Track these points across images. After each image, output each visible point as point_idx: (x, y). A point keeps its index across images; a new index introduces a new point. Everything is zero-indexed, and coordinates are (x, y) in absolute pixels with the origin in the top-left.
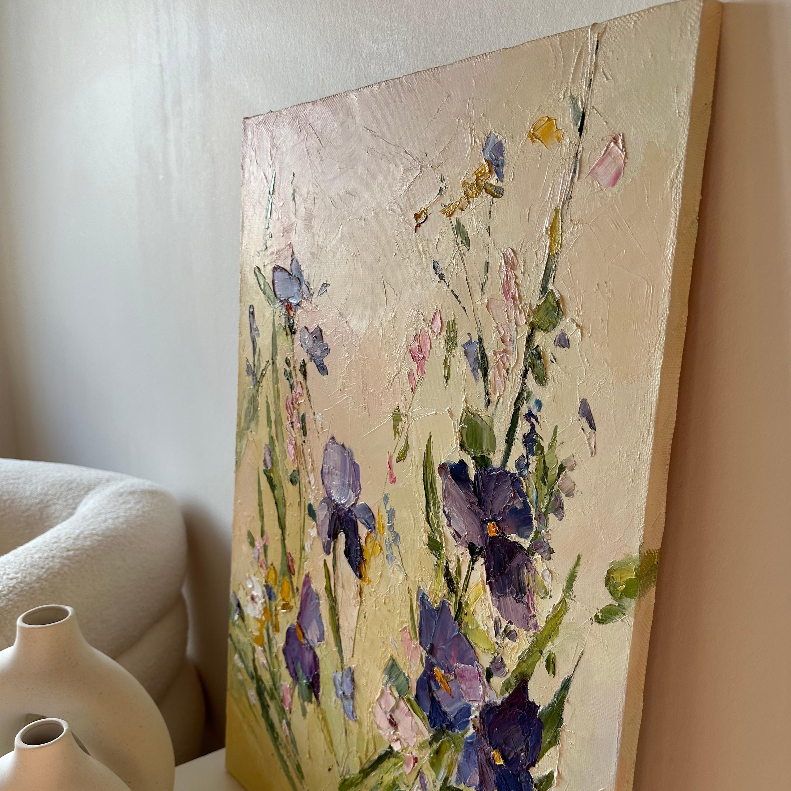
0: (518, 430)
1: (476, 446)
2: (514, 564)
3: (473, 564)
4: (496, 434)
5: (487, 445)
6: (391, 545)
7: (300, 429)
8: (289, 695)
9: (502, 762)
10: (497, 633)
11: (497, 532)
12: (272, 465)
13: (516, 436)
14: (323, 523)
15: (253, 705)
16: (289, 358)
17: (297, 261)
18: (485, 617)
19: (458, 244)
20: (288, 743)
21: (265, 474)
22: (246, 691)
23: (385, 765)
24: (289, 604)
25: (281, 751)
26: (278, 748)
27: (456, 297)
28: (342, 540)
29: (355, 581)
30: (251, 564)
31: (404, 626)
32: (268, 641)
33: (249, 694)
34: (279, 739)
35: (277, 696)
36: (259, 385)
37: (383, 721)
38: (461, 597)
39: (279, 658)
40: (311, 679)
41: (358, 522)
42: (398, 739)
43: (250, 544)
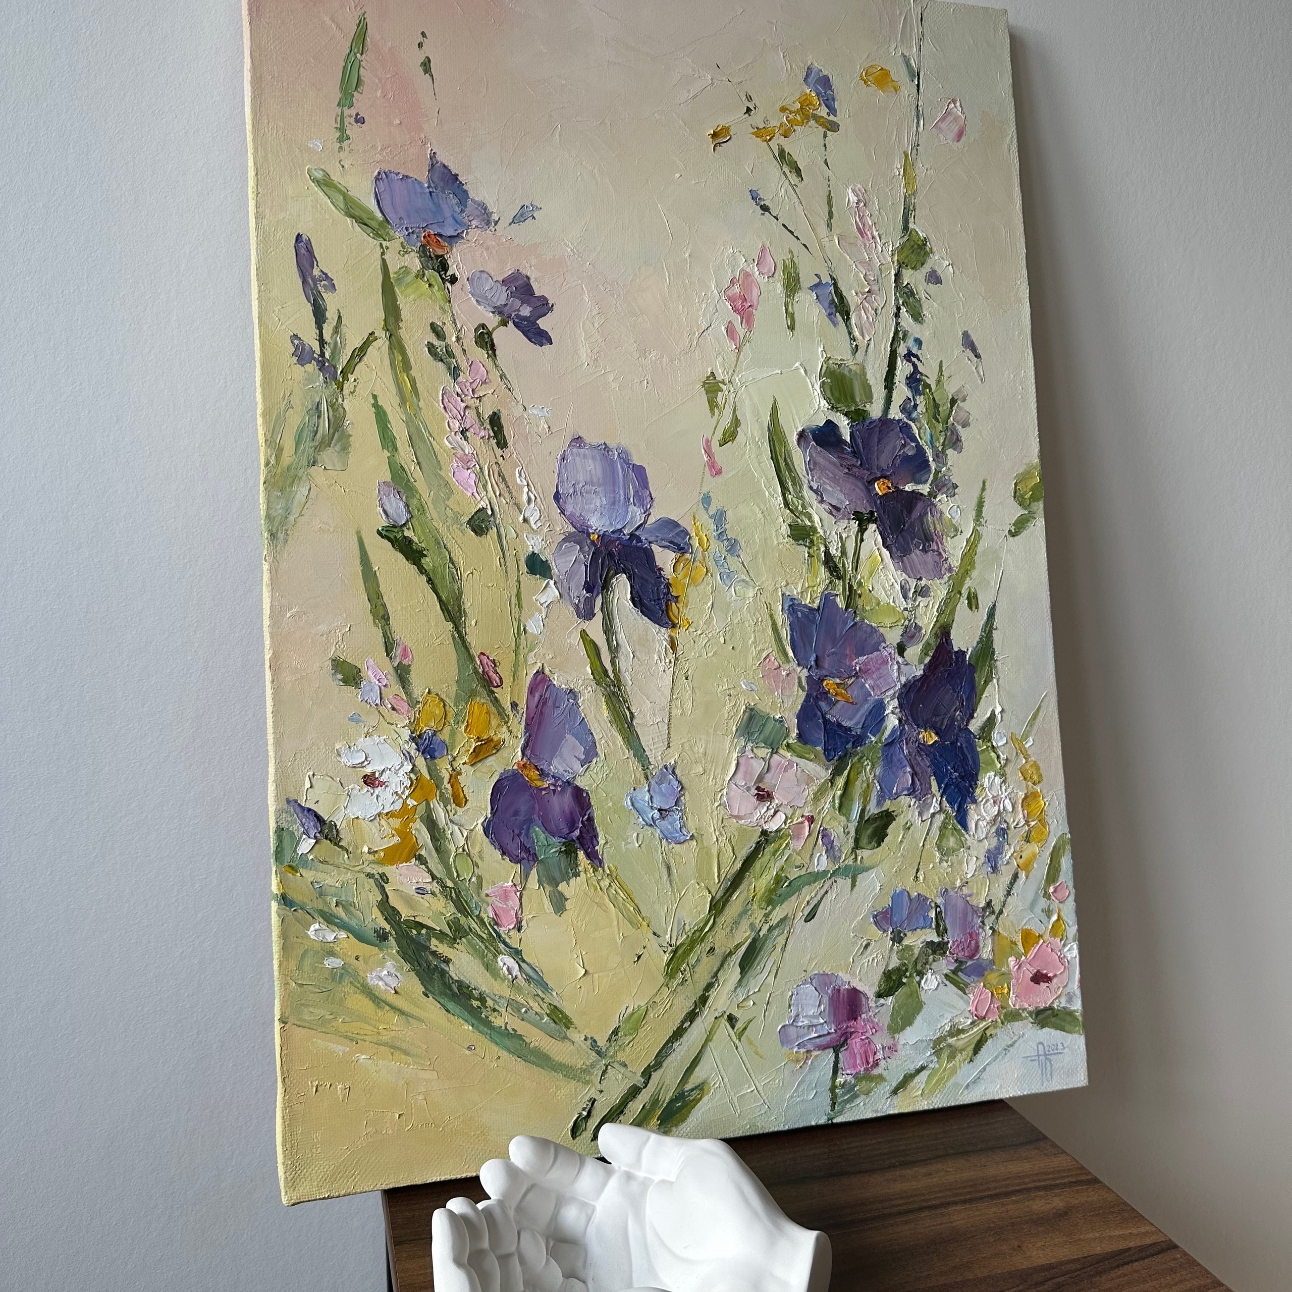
0: (898, 372)
1: (846, 400)
2: (916, 514)
3: (862, 535)
4: (871, 382)
5: (861, 396)
6: (724, 558)
7: (488, 439)
8: (512, 900)
9: (936, 738)
10: (905, 597)
11: (889, 488)
12: (409, 516)
13: (896, 379)
14: (570, 575)
15: (391, 998)
16: (439, 323)
17: (444, 165)
18: (888, 587)
19: (784, 173)
20: (519, 989)
21: (382, 537)
22: (359, 982)
23: (758, 865)
24: (492, 740)
25: (498, 1022)
26: (487, 1023)
27: (792, 233)
28: (622, 587)
29: (659, 635)
30: (355, 719)
31: (764, 655)
32: (434, 839)
33: (372, 980)
34: (490, 1003)
35: (474, 925)
36: (346, 378)
37: (743, 803)
38: (850, 579)
39: (472, 852)
40: (577, 833)
41: (655, 548)
42: (776, 813)
43: (346, 682)
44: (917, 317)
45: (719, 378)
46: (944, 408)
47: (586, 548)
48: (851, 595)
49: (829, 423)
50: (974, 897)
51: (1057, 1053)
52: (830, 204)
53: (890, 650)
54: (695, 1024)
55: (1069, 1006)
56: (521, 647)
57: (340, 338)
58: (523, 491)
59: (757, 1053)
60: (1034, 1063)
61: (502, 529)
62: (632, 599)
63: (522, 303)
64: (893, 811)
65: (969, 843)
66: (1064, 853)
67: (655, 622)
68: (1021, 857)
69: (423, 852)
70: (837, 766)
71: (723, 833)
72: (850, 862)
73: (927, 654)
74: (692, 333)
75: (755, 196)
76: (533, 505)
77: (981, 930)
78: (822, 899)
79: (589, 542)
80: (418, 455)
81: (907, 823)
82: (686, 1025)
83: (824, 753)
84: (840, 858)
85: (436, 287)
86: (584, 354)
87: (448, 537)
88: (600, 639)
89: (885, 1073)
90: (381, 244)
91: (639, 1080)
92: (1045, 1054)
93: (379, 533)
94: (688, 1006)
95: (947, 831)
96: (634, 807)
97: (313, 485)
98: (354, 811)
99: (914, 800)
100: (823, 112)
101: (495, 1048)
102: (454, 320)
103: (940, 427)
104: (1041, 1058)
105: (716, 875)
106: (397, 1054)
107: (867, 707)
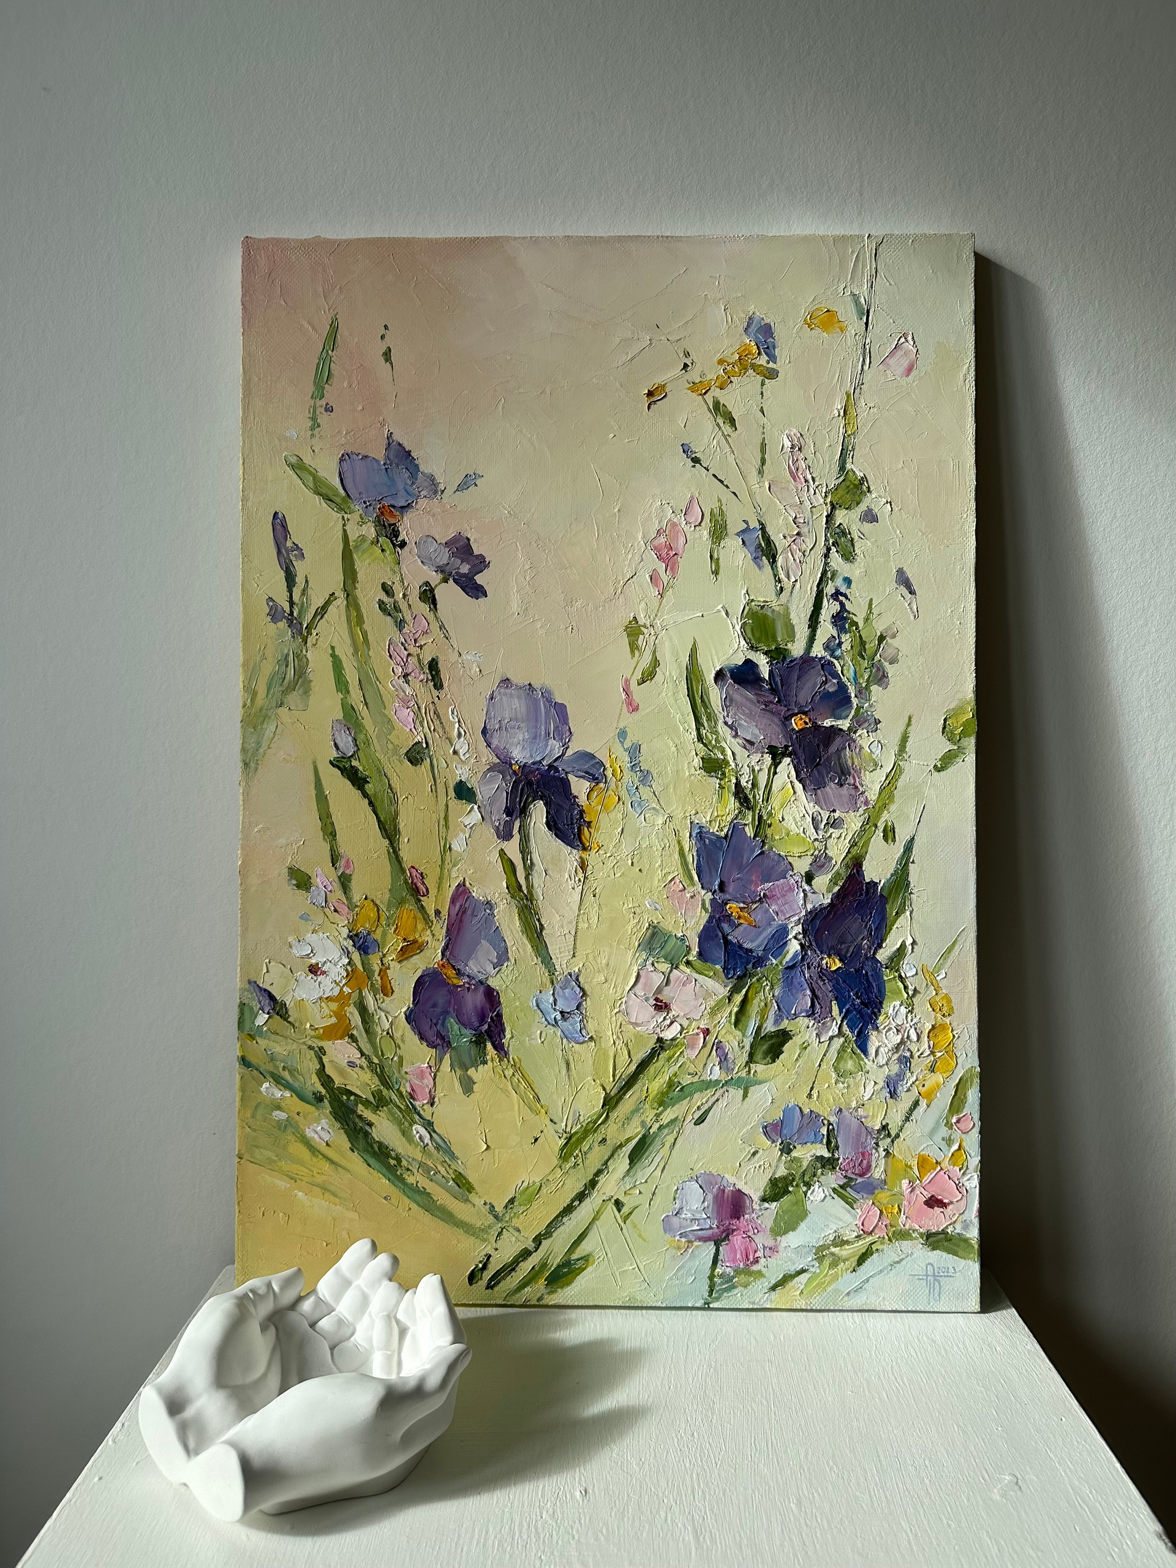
0: (823, 611)
1: (767, 640)
2: (833, 748)
3: (776, 768)
4: (794, 621)
5: (783, 635)
6: (637, 788)
7: (427, 682)
8: (428, 1079)
9: (839, 964)
10: (816, 829)
11: (806, 723)
12: (356, 748)
13: (821, 618)
14: (492, 800)
15: (322, 1146)
16: (390, 583)
17: (400, 445)
18: (798, 819)
19: (718, 425)
20: (430, 1155)
21: (334, 766)
22: (299, 1133)
23: (652, 1069)
24: (417, 941)
25: (411, 1180)
26: (401, 1179)
27: (722, 482)
28: (539, 812)
29: (570, 857)
30: (305, 917)
31: (670, 878)
32: (364, 1021)
33: (309, 1133)
34: (404, 1163)
35: (394, 1097)
36: (309, 633)
37: (643, 1012)
38: (760, 810)
39: (395, 1035)
40: (486, 1027)
41: (571, 777)
42: (672, 1023)
43: (298, 886)
44: (849, 556)
45: (641, 622)
46: (871, 646)
47: (508, 778)
48: (761, 824)
49: (748, 662)
50: (869, 1119)
51: (948, 1276)
52: (763, 450)
53: (797, 878)
54: (583, 1204)
55: (964, 1233)
56: (446, 863)
57: (307, 598)
58: (454, 727)
59: (640, 1236)
60: (922, 1281)
61: (435, 760)
62: (548, 824)
63: (462, 562)
64: (791, 1031)
65: (868, 1068)
66: (971, 1085)
67: (568, 844)
68: (924, 1086)
69: (355, 1032)
70: (736, 984)
71: (621, 1037)
72: (743, 1074)
73: (836, 884)
74: (617, 581)
75: (686, 449)
76: (462, 739)
77: (874, 1151)
78: (713, 1105)
79: (511, 772)
80: (366, 697)
81: (804, 1043)
82: (576, 1203)
83: (724, 971)
84: (733, 1069)
85: (388, 552)
86: (515, 605)
87: (388, 767)
88: (517, 859)
89: (764, 1271)
90: (343, 517)
91: (531, 1245)
92: (934, 1275)
93: (331, 763)
94: (579, 1187)
95: (845, 1054)
96: (539, 1008)
97: (279, 723)
98: (301, 994)
99: (813, 1022)
100: (763, 360)
101: (407, 1201)
102: (402, 579)
103: (865, 664)
104: (929, 1278)
105: (611, 1074)
106: (327, 1194)
107: (770, 931)
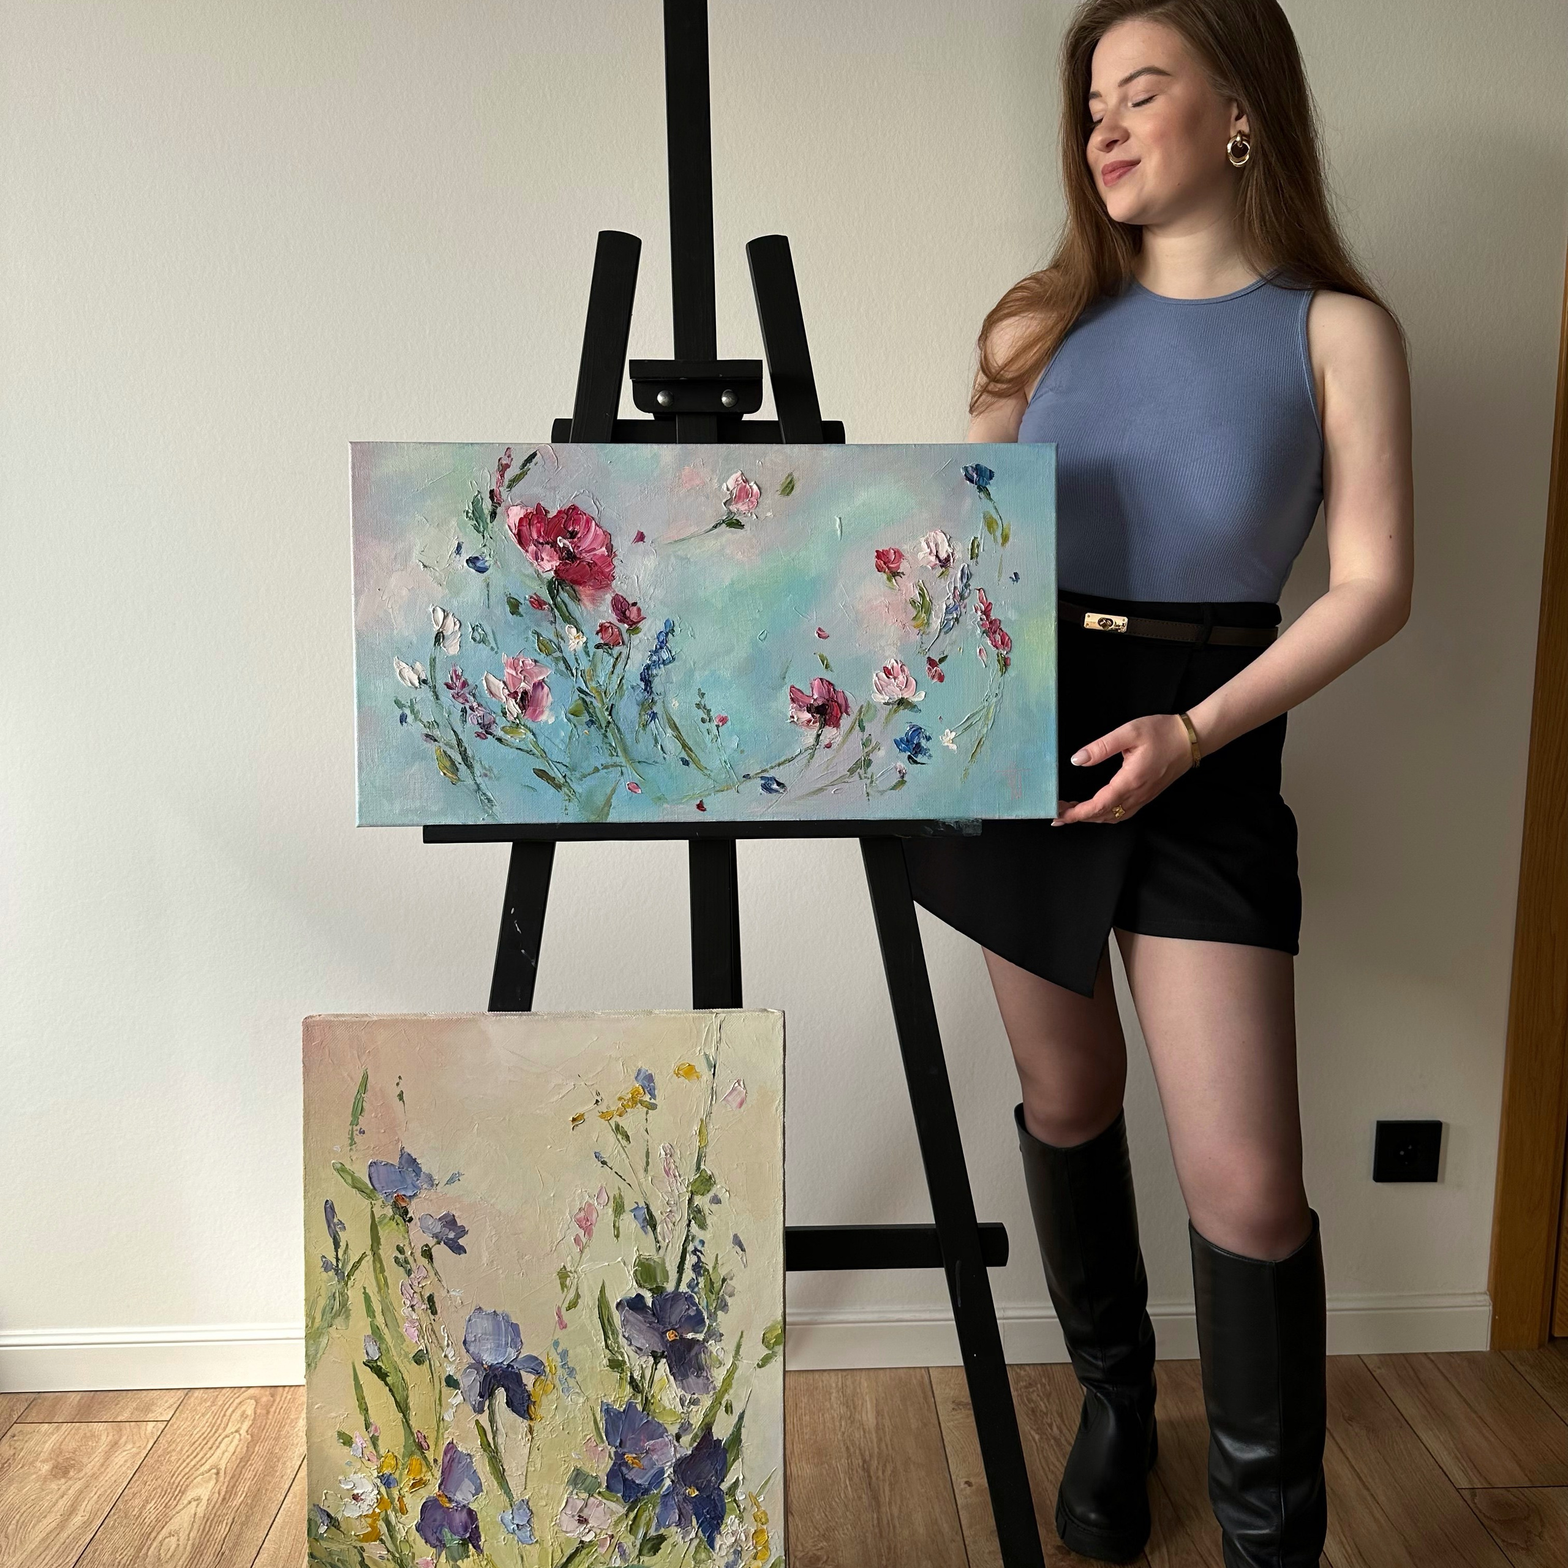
0: (687, 1262)
1: (651, 1281)
2: (693, 1353)
3: (656, 1366)
4: (668, 1268)
5: (661, 1277)
6: (566, 1379)
7: (427, 1310)
9: (697, 1493)
10: (683, 1405)
11: (676, 1336)
12: (380, 1354)
13: (686, 1267)
14: (471, 1387)
16: (402, 1245)
17: (409, 1155)
18: (671, 1400)
19: (618, 1140)
21: (366, 1365)
24: (422, 1479)
27: (620, 1176)
28: (501, 1395)
29: (523, 1424)
30: (349, 1463)
31: (588, 1437)
32: (389, 1530)
36: (349, 1278)
37: (570, 1525)
38: (646, 1393)
39: (410, 1539)
40: (468, 1534)
41: (523, 1373)
42: (589, 1531)
43: (344, 1444)
44: (702, 1226)
45: (568, 1270)
46: (717, 1285)
47: (481, 1373)
48: (647, 1403)
49: (638, 1296)
52: (647, 1156)
53: (670, 1438)
56: (441, 1428)
57: (347, 1256)
58: (445, 1340)
61: (432, 1361)
62: (507, 1402)
63: (450, 1231)
64: (666, 1535)
65: (714, 1558)
67: (520, 1416)
69: (383, 1538)
70: (630, 1506)
71: (556, 1540)
72: (636, 1562)
73: (695, 1441)
74: (552, 1242)
75: (598, 1157)
76: (450, 1347)
79: (483, 1369)
80: (387, 1320)
81: (674, 1543)
83: (623, 1498)
84: (629, 1560)
85: (401, 1225)
86: (485, 1258)
87: (401, 1366)
88: (487, 1426)
90: (371, 1202)
93: (364, 1363)
95: (700, 1550)
96: (503, 1522)
97: (330, 1338)
98: (347, 1513)
99: (680, 1529)
100: (647, 1098)
102: (410, 1242)
103: (714, 1297)
105: (551, 1563)
107: (653, 1472)
